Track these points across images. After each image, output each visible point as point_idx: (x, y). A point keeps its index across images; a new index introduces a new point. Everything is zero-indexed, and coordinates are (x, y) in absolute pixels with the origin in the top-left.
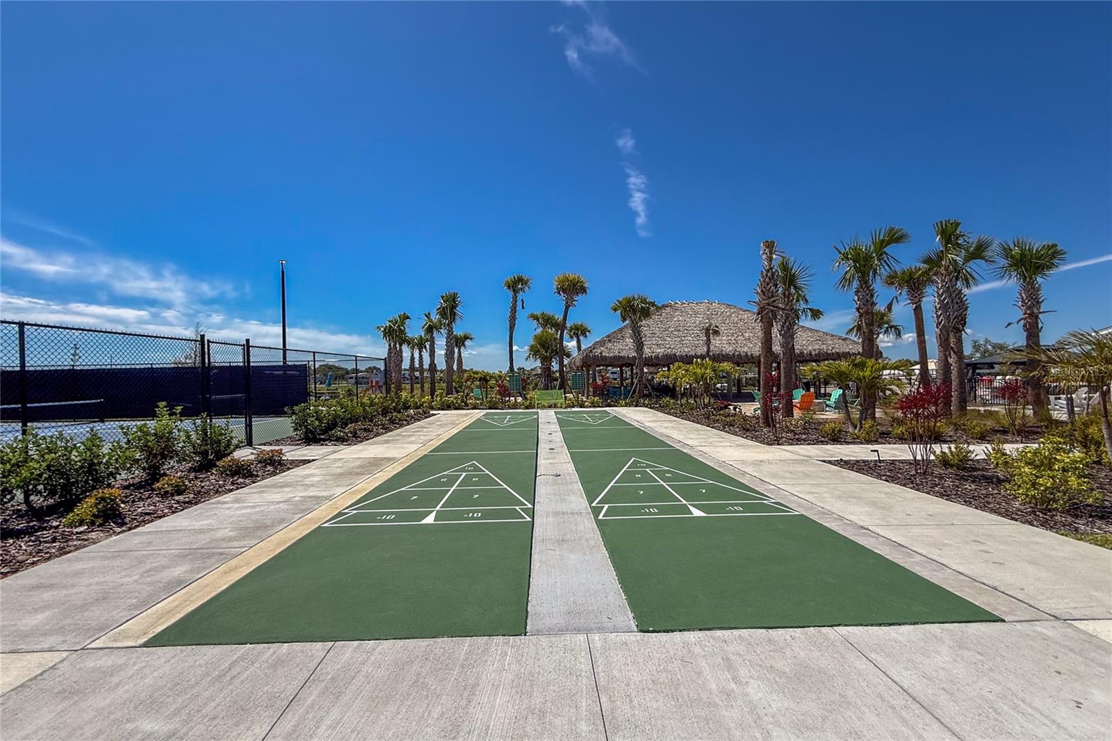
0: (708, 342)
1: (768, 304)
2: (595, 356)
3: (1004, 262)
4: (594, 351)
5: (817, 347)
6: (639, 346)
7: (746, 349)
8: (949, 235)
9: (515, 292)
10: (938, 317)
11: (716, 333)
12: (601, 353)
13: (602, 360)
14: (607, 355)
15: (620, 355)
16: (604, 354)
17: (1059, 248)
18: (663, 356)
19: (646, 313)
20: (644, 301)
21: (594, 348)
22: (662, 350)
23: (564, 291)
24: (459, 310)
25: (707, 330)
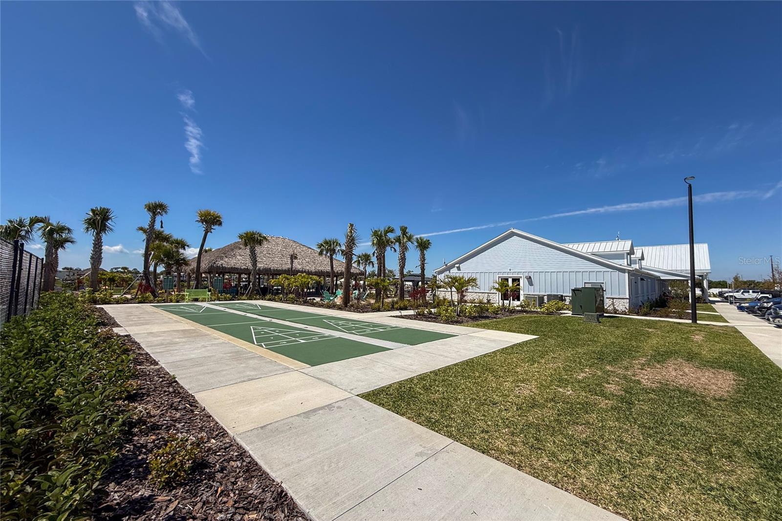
0: (292, 262)
1: (349, 251)
2: (218, 266)
3: (416, 244)
4: (217, 263)
5: (340, 269)
6: (254, 261)
7: (308, 268)
8: (404, 231)
9: (155, 214)
10: (400, 262)
11: (296, 258)
12: (222, 265)
13: (223, 269)
14: (226, 266)
15: (235, 266)
16: (224, 266)
17: (430, 241)
18: (263, 269)
19: (260, 243)
20: (260, 236)
21: (217, 261)
22: (262, 265)
23: (206, 222)
24: (109, 223)
25: (292, 256)
